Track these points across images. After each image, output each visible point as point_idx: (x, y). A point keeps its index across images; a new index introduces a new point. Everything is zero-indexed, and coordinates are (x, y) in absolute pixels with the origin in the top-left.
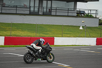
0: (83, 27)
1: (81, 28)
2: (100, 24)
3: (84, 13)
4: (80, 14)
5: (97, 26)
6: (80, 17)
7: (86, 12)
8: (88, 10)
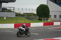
0: (6, 17)
1: (5, 18)
2: (16, 16)
3: (6, 9)
4: (4, 10)
5: (15, 16)
6: (4, 12)
7: (8, 9)
8: (9, 7)
